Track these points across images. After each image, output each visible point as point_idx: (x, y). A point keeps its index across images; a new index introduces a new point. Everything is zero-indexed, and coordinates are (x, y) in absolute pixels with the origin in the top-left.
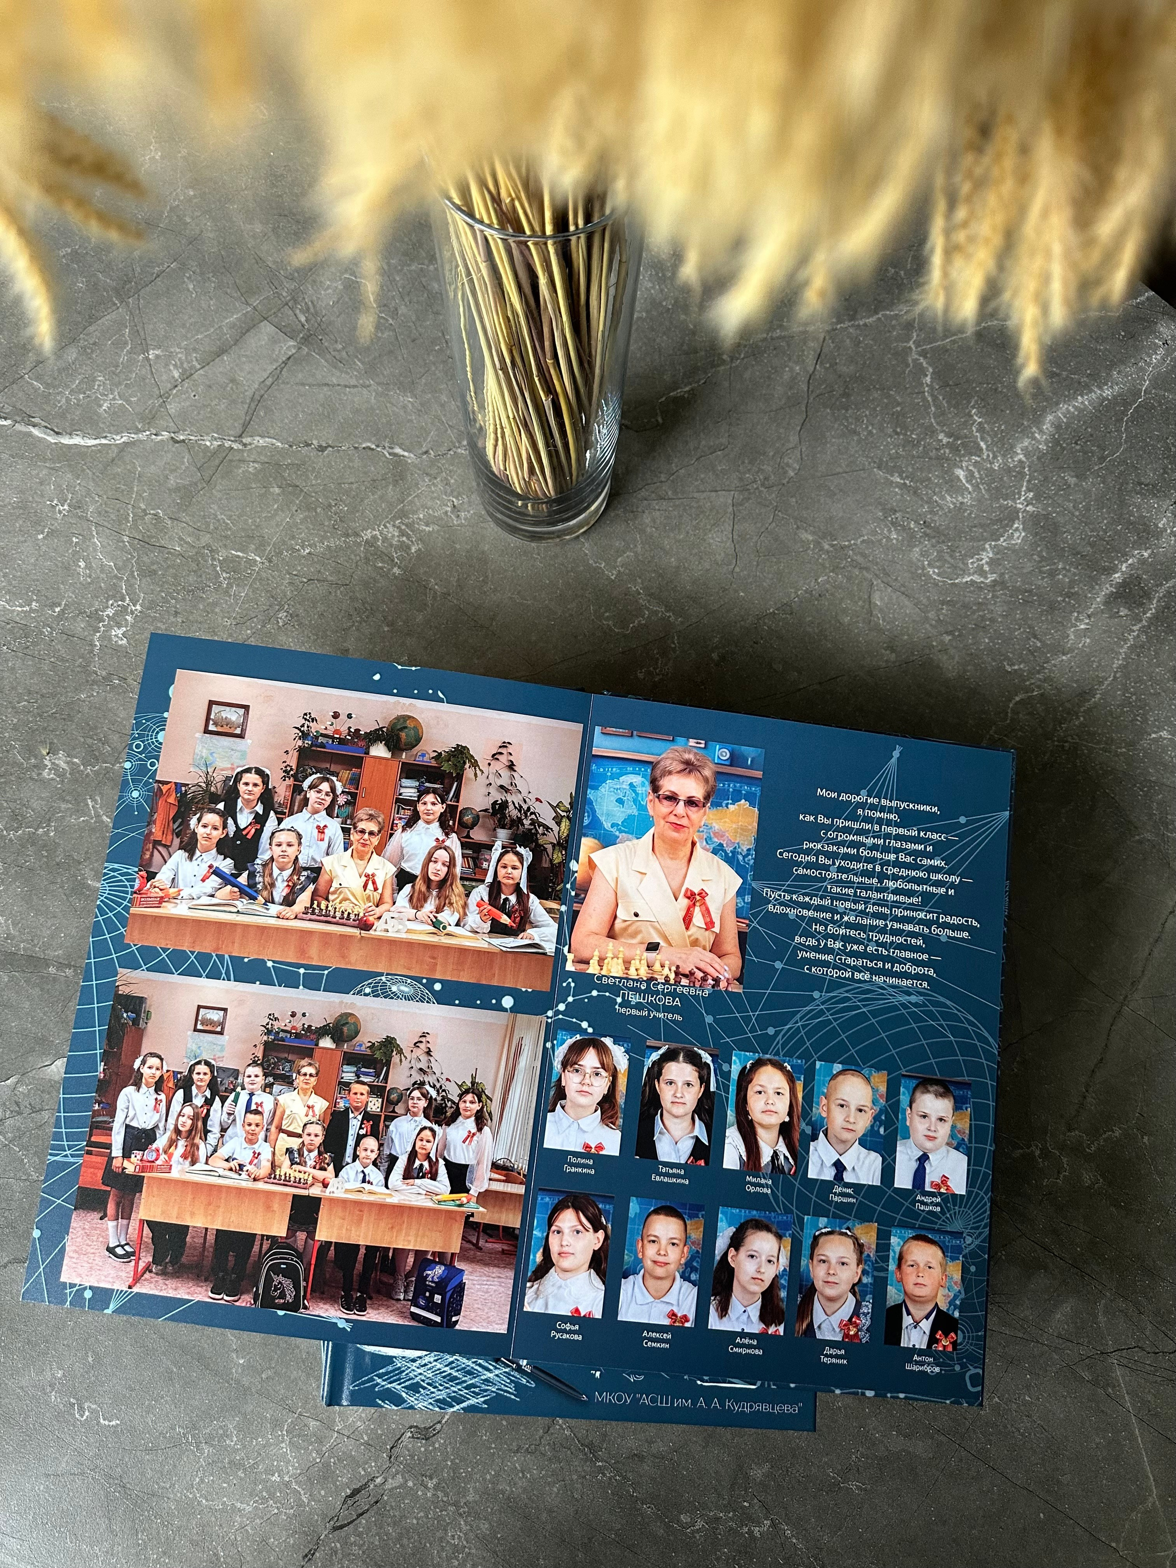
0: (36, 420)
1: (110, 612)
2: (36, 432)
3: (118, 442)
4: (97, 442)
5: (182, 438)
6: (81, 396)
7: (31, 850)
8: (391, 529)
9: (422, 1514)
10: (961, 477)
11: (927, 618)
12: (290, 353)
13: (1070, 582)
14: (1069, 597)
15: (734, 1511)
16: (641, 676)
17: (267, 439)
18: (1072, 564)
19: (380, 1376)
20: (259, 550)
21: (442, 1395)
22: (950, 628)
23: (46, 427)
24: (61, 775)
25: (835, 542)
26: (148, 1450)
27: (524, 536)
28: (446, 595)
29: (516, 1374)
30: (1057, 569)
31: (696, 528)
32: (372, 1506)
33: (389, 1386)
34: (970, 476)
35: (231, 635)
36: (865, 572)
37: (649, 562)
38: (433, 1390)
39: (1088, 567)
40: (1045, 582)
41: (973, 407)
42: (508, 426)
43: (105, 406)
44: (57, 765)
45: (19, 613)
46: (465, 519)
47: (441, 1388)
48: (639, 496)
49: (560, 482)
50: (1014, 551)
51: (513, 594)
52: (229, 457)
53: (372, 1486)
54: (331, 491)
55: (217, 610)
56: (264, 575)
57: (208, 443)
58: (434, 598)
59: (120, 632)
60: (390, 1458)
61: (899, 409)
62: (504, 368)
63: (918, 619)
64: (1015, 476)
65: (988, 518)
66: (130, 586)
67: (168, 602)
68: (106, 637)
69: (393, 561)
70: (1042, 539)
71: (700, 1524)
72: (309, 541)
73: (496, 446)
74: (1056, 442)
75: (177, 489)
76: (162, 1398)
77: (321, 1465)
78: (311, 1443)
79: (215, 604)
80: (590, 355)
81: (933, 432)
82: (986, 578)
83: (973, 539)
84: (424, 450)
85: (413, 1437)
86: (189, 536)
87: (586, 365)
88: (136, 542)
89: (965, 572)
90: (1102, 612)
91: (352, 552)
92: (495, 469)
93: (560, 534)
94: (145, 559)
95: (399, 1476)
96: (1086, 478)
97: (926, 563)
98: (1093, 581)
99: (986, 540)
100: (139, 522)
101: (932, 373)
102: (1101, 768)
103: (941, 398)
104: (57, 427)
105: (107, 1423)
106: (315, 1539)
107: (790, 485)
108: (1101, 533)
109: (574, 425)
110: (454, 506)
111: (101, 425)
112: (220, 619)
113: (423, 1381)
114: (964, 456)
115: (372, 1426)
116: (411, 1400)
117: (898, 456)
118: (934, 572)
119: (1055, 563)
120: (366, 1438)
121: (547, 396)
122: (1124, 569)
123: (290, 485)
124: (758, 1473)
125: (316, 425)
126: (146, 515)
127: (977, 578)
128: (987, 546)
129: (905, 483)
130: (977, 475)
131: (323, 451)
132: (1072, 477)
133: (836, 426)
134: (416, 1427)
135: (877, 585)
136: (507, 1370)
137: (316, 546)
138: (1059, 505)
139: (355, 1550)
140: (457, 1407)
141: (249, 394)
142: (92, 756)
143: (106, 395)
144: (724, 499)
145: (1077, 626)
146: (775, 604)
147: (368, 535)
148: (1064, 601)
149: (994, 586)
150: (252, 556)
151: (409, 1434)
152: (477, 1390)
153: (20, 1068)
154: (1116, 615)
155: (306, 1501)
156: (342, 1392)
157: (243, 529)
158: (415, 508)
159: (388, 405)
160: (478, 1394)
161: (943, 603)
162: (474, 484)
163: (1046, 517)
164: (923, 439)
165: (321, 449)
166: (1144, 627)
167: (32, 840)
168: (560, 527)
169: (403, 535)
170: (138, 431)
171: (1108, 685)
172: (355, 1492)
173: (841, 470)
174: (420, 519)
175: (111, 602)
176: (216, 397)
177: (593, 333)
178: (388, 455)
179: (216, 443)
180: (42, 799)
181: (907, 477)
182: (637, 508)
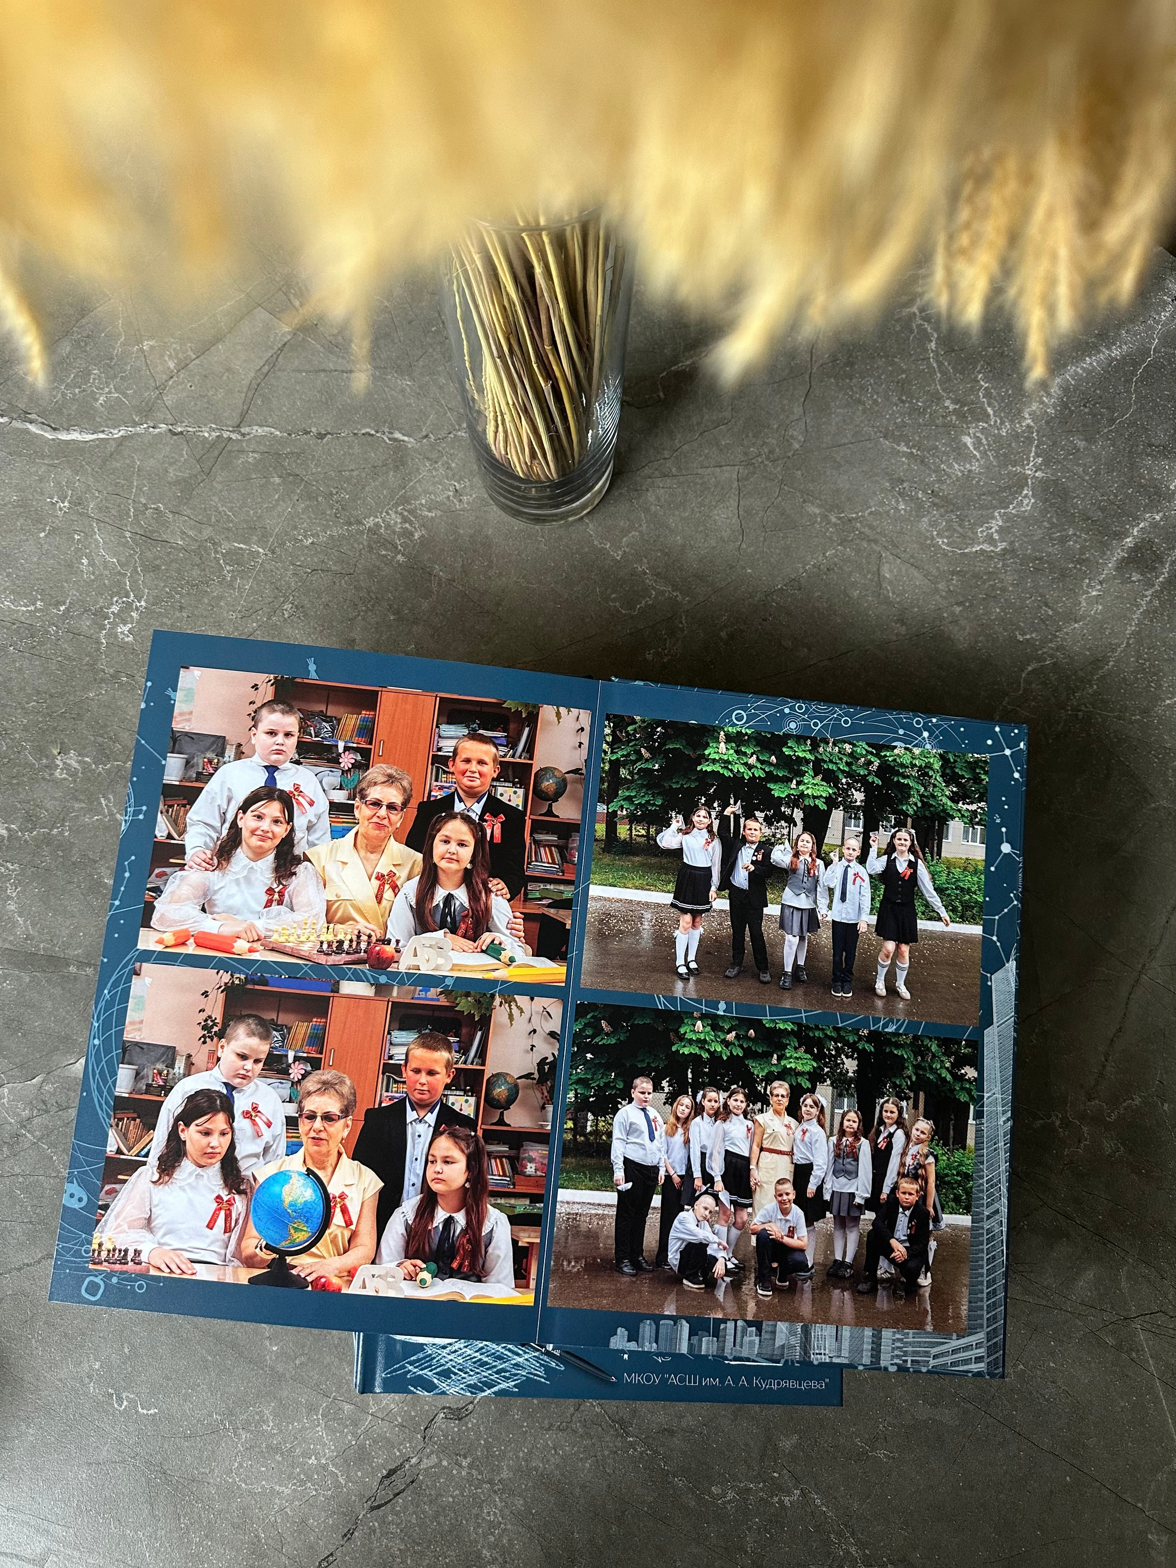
0: (33, 416)
1: (115, 609)
2: (32, 428)
3: (116, 436)
4: (95, 436)
5: (180, 429)
6: (77, 390)
7: (46, 851)
8: (393, 516)
9: (457, 1492)
10: (969, 445)
11: (937, 590)
12: (286, 340)
13: (1080, 549)
14: (1080, 564)
15: (764, 1482)
16: (649, 657)
17: (265, 428)
18: (1082, 529)
19: (411, 1363)
20: (263, 540)
21: (473, 1380)
22: (961, 599)
23: (43, 423)
24: (73, 774)
25: (843, 515)
26: (187, 1438)
27: (528, 519)
28: (451, 581)
29: (545, 1358)
30: (1068, 536)
31: (701, 504)
32: (408, 1486)
33: (421, 1372)
34: (978, 444)
35: (236, 629)
36: (873, 545)
37: (654, 541)
38: (464, 1375)
39: (1100, 532)
40: (1054, 550)
41: (980, 372)
42: (507, 412)
43: (102, 400)
44: (69, 765)
45: (24, 613)
46: (468, 503)
47: (472, 1373)
48: (642, 474)
49: (562, 466)
50: (1024, 518)
51: (518, 578)
52: (229, 448)
53: (407, 1466)
54: (332, 479)
55: (222, 604)
56: (268, 567)
57: (206, 435)
58: (440, 585)
59: (126, 629)
60: (425, 1438)
61: (904, 376)
62: (502, 356)
63: (928, 590)
64: (1023, 442)
65: (996, 486)
66: (134, 582)
67: (173, 597)
68: (112, 634)
69: (397, 548)
70: (1052, 505)
71: (730, 1495)
72: (311, 531)
73: (496, 432)
74: (1065, 406)
75: (177, 482)
76: (199, 1386)
77: (356, 1447)
78: (347, 1426)
79: (221, 598)
80: (589, 339)
81: (939, 399)
82: (996, 547)
83: (982, 507)
84: (424, 434)
85: (446, 1418)
86: (191, 529)
87: (585, 349)
88: (138, 537)
89: (974, 541)
90: (1114, 578)
91: (355, 541)
92: (497, 456)
93: (564, 516)
94: (148, 554)
95: (434, 1456)
96: (1095, 441)
97: (935, 533)
98: (1104, 547)
99: (995, 508)
100: (140, 517)
101: (938, 338)
102: (1116, 737)
103: (946, 364)
104: (54, 422)
105: (145, 1412)
106: (354, 1519)
107: (795, 457)
108: (1112, 497)
109: (575, 410)
110: (456, 490)
111: (98, 419)
112: (225, 612)
113: (454, 1367)
114: (971, 422)
115: (406, 1408)
116: (443, 1386)
117: (904, 425)
118: (943, 542)
119: (1065, 530)
120: (400, 1420)
121: (546, 382)
122: (1136, 534)
123: (289, 475)
124: (787, 1444)
125: (314, 413)
126: (147, 509)
127: (986, 547)
128: (997, 514)
129: (912, 452)
130: (984, 441)
131: (322, 439)
132: (1081, 440)
133: (840, 396)
134: (449, 1408)
135: (886, 558)
136: (536, 1354)
137: (318, 536)
138: (1069, 470)
139: (393, 1528)
140: (489, 1391)
141: (246, 382)
142: (103, 755)
143: (102, 389)
144: (729, 474)
145: (1089, 593)
146: (783, 579)
147: (370, 522)
148: (1075, 568)
149: (1004, 555)
150: (255, 548)
151: (442, 1415)
152: (507, 1374)
153: (45, 1067)
154: (1129, 580)
155: (343, 1482)
156: (374, 1380)
157: (246, 521)
158: (417, 494)
159: (386, 389)
160: (508, 1378)
161: (953, 573)
162: (475, 467)
163: (1056, 482)
164: (928, 407)
165: (321, 436)
166: (1156, 591)
167: (47, 840)
168: (563, 509)
169: (405, 522)
170: (135, 424)
171: (1122, 652)
172: (391, 1473)
173: (846, 441)
174: (422, 504)
175: (115, 599)
176: (212, 387)
177: (591, 318)
178: (388, 441)
179: (214, 434)
180: (55, 799)
181: (914, 446)
182: (641, 486)
